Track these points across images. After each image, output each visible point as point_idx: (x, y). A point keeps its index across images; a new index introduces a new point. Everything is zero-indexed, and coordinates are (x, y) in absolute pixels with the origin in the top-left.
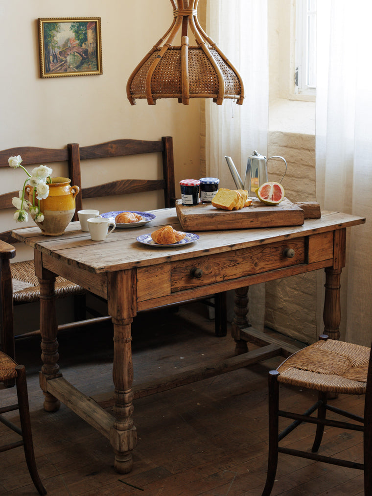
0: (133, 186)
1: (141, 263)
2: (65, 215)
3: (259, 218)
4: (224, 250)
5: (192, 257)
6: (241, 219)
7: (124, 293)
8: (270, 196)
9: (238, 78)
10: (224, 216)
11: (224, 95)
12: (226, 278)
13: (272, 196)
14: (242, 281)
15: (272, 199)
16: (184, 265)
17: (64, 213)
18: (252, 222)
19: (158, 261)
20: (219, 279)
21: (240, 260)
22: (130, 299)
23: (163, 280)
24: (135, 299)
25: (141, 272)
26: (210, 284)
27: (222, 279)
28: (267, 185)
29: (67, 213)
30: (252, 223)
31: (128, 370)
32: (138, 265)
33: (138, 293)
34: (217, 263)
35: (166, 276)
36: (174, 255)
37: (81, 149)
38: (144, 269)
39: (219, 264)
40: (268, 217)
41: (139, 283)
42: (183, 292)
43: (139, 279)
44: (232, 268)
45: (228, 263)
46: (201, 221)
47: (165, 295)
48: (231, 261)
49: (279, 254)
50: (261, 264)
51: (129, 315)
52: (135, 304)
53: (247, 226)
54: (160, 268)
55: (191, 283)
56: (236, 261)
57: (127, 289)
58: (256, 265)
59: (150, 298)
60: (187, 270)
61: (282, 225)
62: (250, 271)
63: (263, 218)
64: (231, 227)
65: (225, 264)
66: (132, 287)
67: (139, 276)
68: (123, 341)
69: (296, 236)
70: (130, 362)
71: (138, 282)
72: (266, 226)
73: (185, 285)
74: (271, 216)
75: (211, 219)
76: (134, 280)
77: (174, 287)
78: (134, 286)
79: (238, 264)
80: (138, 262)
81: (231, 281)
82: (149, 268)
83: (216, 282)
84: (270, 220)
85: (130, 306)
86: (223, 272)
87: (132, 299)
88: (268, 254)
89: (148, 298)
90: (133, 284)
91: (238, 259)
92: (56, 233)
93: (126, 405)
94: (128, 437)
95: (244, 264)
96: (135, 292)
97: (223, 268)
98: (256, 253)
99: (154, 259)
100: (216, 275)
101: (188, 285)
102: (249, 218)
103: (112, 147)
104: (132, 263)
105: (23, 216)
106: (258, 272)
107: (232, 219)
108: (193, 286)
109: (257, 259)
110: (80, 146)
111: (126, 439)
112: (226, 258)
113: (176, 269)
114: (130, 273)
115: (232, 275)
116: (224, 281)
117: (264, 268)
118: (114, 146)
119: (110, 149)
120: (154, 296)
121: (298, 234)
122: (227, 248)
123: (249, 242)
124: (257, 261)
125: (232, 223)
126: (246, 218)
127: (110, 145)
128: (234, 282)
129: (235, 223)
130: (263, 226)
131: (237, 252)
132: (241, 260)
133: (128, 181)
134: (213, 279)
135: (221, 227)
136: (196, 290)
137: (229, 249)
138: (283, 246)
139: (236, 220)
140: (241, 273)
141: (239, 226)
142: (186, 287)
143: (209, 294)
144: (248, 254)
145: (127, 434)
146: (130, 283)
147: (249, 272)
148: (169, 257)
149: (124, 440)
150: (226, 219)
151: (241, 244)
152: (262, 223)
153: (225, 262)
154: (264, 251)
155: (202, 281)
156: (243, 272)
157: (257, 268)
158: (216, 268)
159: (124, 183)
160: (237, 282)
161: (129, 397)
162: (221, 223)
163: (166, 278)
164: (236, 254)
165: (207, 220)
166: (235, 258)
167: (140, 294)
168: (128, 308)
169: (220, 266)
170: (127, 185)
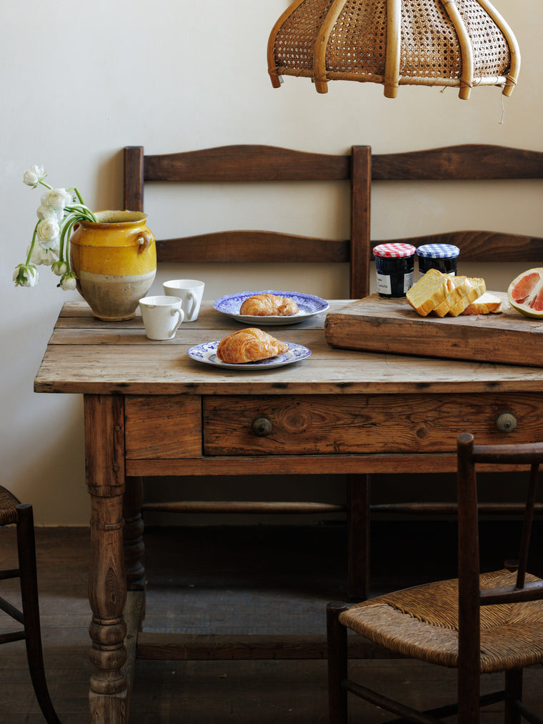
0: (494, 246)
1: (130, 388)
2: (117, 284)
3: (470, 341)
4: (324, 391)
5: (246, 392)
6: (435, 337)
7: (98, 437)
8: (531, 299)
9: (459, 43)
10: (400, 325)
11: (399, 78)
12: (341, 448)
13: (535, 298)
14: (377, 460)
15: (532, 305)
16: (239, 406)
17: (114, 280)
18: (455, 345)
19: (166, 388)
20: (322, 447)
21: (378, 417)
22: (110, 449)
23: (185, 426)
24: (120, 451)
25: (134, 404)
26: (301, 454)
27: (331, 449)
28: (535, 275)
29: (120, 280)
30: (455, 348)
31: (107, 583)
32: (124, 391)
33: (128, 443)
34: (320, 416)
35: (192, 422)
36: (204, 384)
37: (376, 158)
38: (140, 399)
39: (323, 418)
40: (487, 340)
41: (129, 423)
42: (232, 458)
43: (130, 416)
44: (357, 430)
45: (347, 419)
46: (357, 329)
47: (187, 455)
48: (356, 416)
49: (486, 421)
50: (435, 435)
51: (107, 480)
52: (121, 461)
53: (445, 354)
54: (177, 403)
55: (255, 445)
56: (368, 418)
57: (104, 431)
58: (421, 433)
59: (154, 456)
60: (245, 416)
61: (516, 361)
62: (405, 444)
63: (477, 340)
64: (414, 350)
65: (339, 419)
66: (114, 429)
67: (130, 410)
68: (98, 525)
69: (517, 388)
70: (110, 569)
71: (127, 423)
72: (484, 359)
73: (241, 446)
74: (495, 339)
75: (375, 329)
76: (118, 418)
77: (214, 445)
78: (118, 428)
79: (374, 424)
80: (123, 385)
81: (353, 456)
82: (151, 399)
83: (318, 453)
84: (492, 348)
85: (110, 464)
86: (334, 435)
87: (115, 451)
88: (455, 417)
89: (150, 456)
90: (116, 423)
91: (373, 415)
92: (110, 315)
93: (104, 647)
94: (106, 707)
95: (389, 427)
96: (121, 440)
97: (335, 427)
98: (420, 410)
99: (158, 384)
100: (317, 439)
101: (246, 447)
102: (450, 337)
103: (449, 160)
104: (111, 383)
105: (25, 275)
106: (427, 449)
107: (414, 334)
108: (258, 450)
109: (425, 422)
110: (374, 152)
111: (102, 710)
112: (342, 408)
113: (219, 412)
114: (109, 402)
115: (358, 445)
116: (337, 453)
117: (442, 443)
118: (455, 157)
119: (446, 163)
120: (162, 455)
121: (524, 385)
122: (332, 387)
123: (387, 383)
124: (423, 426)
125: (416, 342)
126: (444, 337)
127: (445, 154)
128: (358, 460)
129: (420, 342)
130: (479, 357)
131: (372, 401)
132: (381, 418)
133: (483, 234)
134: (310, 446)
135: (395, 347)
136: (262, 460)
137: (337, 391)
138: (497, 405)
139: (423, 336)
140: (381, 445)
141: (429, 350)
142: (242, 449)
143: (293, 472)
144: (400, 409)
145: (102, 700)
146: (109, 421)
147: (403, 447)
148: (191, 385)
149: (98, 711)
150: (404, 332)
151: (368, 384)
152: (477, 351)
153: (339, 415)
154: (444, 409)
155: (281, 446)
156: (386, 444)
157: (424, 442)
158: (316, 424)
159: (472, 237)
160: (366, 460)
161: (109, 633)
162: (395, 339)
163: (192, 426)
164: (367, 404)
165: (369, 329)
166: (364, 412)
167: (132, 445)
168: (107, 467)
169: (327, 421)
170: (480, 243)
